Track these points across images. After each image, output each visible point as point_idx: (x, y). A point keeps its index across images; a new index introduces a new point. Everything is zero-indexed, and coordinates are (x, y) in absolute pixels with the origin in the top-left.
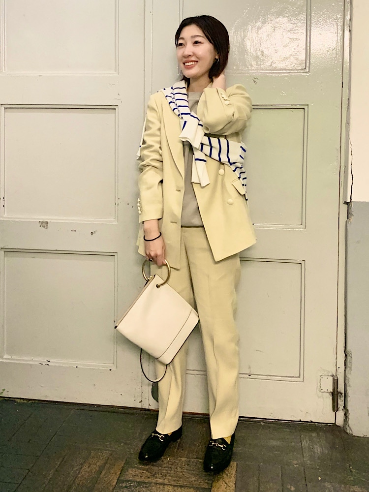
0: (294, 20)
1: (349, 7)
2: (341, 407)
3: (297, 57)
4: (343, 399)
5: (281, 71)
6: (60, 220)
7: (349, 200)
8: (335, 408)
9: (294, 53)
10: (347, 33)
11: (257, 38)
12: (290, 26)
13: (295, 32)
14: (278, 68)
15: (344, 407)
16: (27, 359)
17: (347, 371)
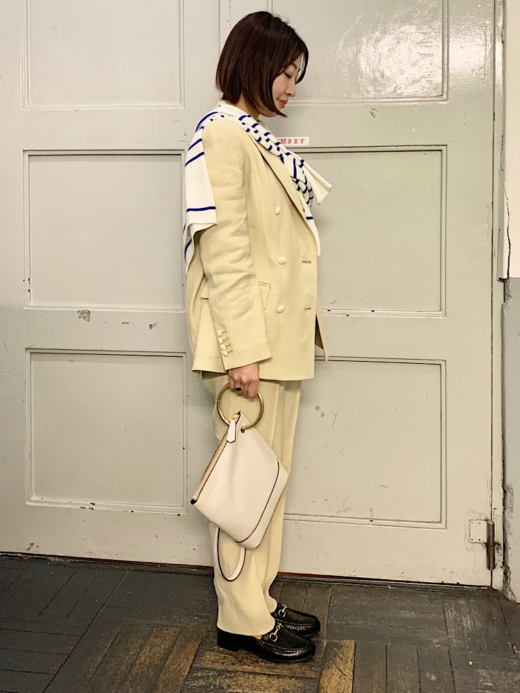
0: (426, 29)
1: (502, 10)
2: (499, 564)
3: (430, 79)
4: (501, 551)
5: (409, 99)
6: (106, 308)
7: (505, 276)
8: (491, 565)
9: (426, 74)
10: (499, 45)
11: (374, 54)
12: (421, 37)
13: (427, 45)
14: (404, 95)
15: (503, 563)
16: (63, 502)
17: (506, 513)
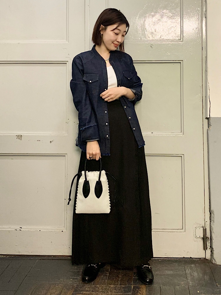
0: (173, 11)
1: (205, 4)
2: (209, 247)
3: (175, 33)
5: (167, 41)
6: (30, 134)
7: (208, 117)
8: (205, 248)
10: (204, 19)
12: (171, 15)
13: (174, 18)
17: (211, 223)
